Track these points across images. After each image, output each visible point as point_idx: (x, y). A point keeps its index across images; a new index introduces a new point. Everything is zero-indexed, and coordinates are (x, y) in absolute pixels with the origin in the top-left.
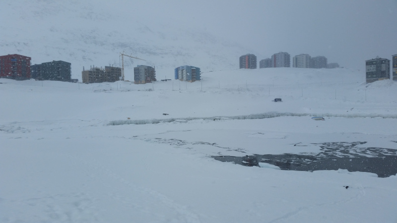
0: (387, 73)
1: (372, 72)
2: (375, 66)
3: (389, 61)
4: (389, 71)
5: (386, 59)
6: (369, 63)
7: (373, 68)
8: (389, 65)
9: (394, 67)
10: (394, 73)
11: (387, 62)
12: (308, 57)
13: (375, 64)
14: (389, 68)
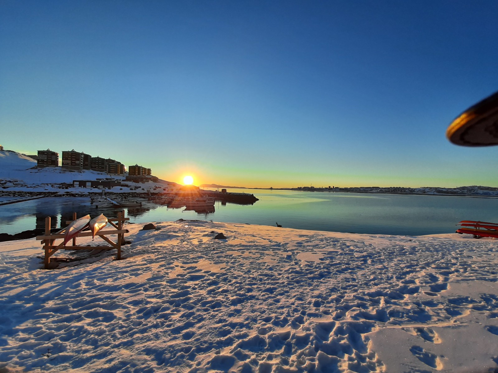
1: (43, 160)
3: (58, 154)
5: (56, 152)
6: (40, 153)
8: (58, 157)
9: (63, 159)
10: (63, 163)
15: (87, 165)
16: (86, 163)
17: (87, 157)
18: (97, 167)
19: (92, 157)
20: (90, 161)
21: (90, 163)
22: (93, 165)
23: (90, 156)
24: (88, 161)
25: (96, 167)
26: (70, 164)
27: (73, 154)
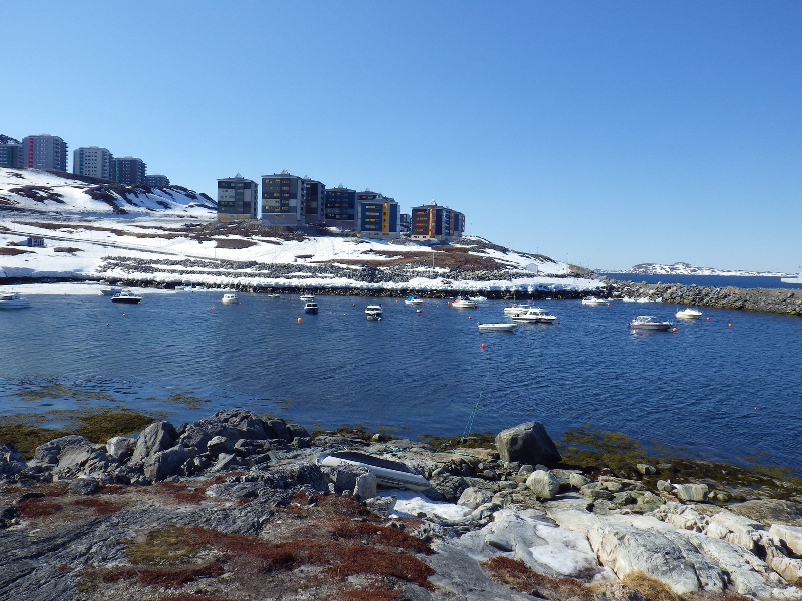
0: (253, 204)
1: (228, 202)
2: (233, 191)
3: (256, 185)
4: (256, 204)
5: (252, 181)
6: (223, 185)
7: (229, 195)
8: (256, 192)
9: (263, 197)
10: (263, 208)
11: (253, 186)
12: (106, 154)
13: (233, 188)
14: (256, 198)
17: (314, 188)
18: (338, 217)
19: (326, 188)
20: (323, 198)
21: (322, 204)
22: (329, 210)
23: (323, 186)
25: (335, 215)
26: (279, 210)
27: (285, 182)
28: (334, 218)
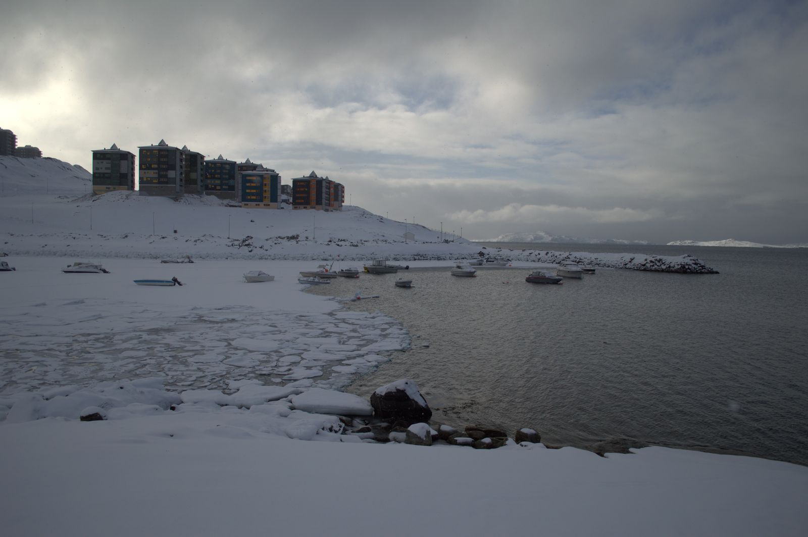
1: (104, 174)
5: (129, 153)
6: (98, 156)
7: (105, 167)
8: (133, 163)
10: (141, 179)
11: (130, 157)
13: (109, 159)
14: (133, 169)
15: (194, 182)
16: (193, 176)
17: (194, 158)
18: (218, 188)
19: (206, 159)
20: (202, 169)
21: (202, 175)
22: (209, 181)
23: (202, 157)
24: (196, 171)
25: (215, 186)
26: (157, 181)
27: (162, 153)
28: (215, 189)
